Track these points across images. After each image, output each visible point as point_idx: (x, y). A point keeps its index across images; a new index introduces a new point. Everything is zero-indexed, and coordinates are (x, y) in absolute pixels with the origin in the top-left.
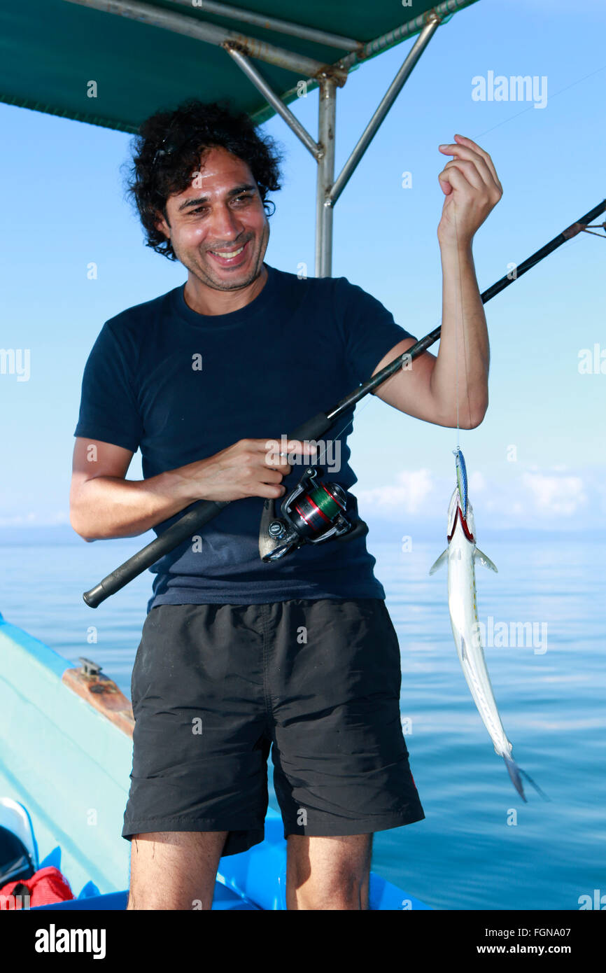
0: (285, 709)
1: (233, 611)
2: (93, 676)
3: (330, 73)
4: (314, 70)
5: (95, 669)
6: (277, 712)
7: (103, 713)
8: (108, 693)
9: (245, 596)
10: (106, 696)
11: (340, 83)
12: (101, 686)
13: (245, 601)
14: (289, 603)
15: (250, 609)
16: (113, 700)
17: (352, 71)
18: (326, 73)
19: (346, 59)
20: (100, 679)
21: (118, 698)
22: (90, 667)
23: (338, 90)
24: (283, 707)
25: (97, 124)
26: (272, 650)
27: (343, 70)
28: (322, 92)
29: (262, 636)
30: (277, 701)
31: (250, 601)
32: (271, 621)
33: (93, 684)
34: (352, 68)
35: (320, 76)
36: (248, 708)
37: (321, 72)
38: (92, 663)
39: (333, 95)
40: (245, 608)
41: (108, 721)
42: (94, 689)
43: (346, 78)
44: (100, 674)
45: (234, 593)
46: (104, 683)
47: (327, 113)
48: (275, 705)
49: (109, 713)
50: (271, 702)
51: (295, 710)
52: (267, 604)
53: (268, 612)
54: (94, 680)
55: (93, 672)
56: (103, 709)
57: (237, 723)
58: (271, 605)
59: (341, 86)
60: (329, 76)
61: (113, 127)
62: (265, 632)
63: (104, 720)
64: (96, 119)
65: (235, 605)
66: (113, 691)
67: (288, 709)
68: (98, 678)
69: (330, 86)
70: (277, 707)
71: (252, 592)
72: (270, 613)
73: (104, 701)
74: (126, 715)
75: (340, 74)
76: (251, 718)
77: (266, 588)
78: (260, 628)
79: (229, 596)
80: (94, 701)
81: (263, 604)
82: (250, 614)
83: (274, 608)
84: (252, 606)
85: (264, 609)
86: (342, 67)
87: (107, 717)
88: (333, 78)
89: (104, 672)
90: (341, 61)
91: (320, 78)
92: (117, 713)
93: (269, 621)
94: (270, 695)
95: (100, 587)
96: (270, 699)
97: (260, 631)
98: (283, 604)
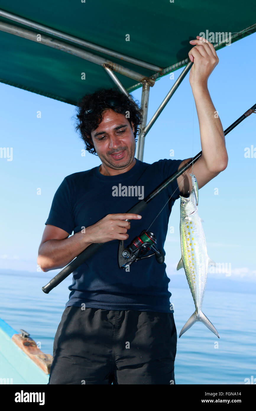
0: (121, 362)
1: (102, 312)
2: (26, 338)
3: (148, 80)
4: (141, 79)
5: (27, 335)
6: (117, 362)
7: (28, 355)
8: (32, 346)
9: (108, 306)
10: (31, 347)
11: (152, 85)
12: (29, 343)
13: (108, 308)
14: (128, 311)
15: (110, 312)
16: (33, 350)
17: (157, 80)
18: (146, 80)
19: (155, 75)
20: (29, 340)
21: (35, 349)
22: (25, 334)
23: (151, 87)
24: (120, 360)
25: (48, 96)
26: (118, 333)
27: (153, 79)
28: (144, 87)
29: (114, 325)
30: (117, 358)
31: (110, 308)
32: (119, 319)
33: (25, 342)
34: (157, 79)
35: (143, 81)
36: (104, 359)
37: (144, 80)
38: (26, 332)
39: (149, 89)
40: (108, 311)
41: (30, 359)
42: (25, 344)
43: (154, 83)
44: (29, 337)
45: (103, 304)
46: (30, 341)
47: (146, 97)
48: (117, 359)
49: (31, 355)
50: (115, 358)
51: (125, 362)
52: (118, 311)
53: (118, 314)
54: (26, 340)
55: (26, 336)
56: (28, 353)
57: (98, 366)
58: (120, 311)
59: (152, 86)
60: (147, 82)
61: (54, 98)
62: (116, 324)
63: (28, 358)
64: (47, 95)
65: (103, 310)
66: (34, 346)
67: (122, 362)
68: (28, 339)
69: (147, 86)
70: (117, 360)
71: (112, 304)
72: (119, 315)
73: (29, 350)
74: (38, 356)
75: (152, 81)
76: (105, 364)
77: (118, 303)
78: (114, 321)
79: (101, 305)
80: (25, 349)
81: (116, 311)
82: (110, 315)
83: (121, 313)
84: (111, 311)
85: (117, 313)
86: (153, 78)
87: (30, 357)
88: (148, 82)
89: (30, 336)
90: (153, 76)
91: (143, 82)
92: (34, 356)
93: (118, 319)
94: (115, 354)
95: (49, 284)
96: (115, 356)
97: (114, 323)
98: (126, 311)
